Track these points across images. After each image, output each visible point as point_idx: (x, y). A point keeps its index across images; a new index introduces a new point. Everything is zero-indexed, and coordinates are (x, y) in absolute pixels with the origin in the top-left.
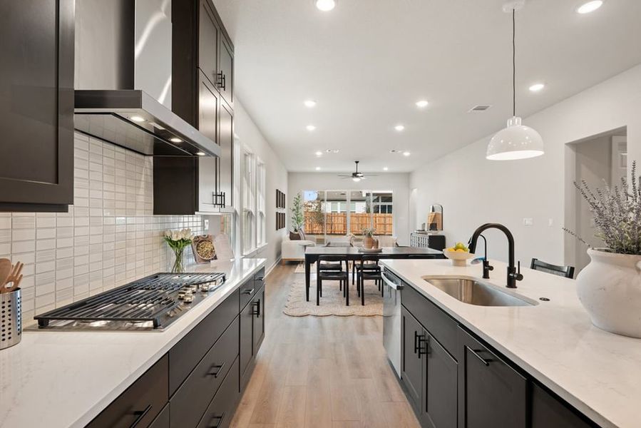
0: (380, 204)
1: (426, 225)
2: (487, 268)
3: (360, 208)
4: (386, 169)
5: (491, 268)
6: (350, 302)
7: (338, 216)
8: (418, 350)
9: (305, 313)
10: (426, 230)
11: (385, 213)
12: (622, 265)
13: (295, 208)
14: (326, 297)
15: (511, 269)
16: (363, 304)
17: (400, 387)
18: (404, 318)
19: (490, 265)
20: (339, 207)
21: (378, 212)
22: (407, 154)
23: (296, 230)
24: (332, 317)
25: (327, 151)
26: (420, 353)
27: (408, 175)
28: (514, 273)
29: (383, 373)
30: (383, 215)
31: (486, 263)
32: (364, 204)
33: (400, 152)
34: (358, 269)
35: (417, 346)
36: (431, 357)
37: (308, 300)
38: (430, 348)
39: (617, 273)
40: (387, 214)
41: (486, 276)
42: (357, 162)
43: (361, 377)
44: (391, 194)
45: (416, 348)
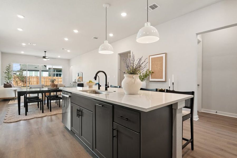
0: (56, 73)
1: (76, 80)
2: (99, 86)
3: (45, 74)
4: (59, 57)
5: (101, 86)
6: (44, 111)
7: (33, 78)
8: (78, 116)
9: (18, 120)
10: (76, 82)
11: (58, 76)
12: (130, 77)
13: (7, 72)
14: (31, 112)
15: (106, 85)
16: (51, 111)
17: (70, 134)
18: (72, 107)
19: (100, 85)
20: (33, 74)
21: (55, 76)
22: (69, 51)
23: (7, 83)
24: (35, 119)
25: (29, 44)
26: (79, 116)
27: (69, 60)
28: (107, 86)
29: (63, 132)
30: (57, 77)
31: (99, 85)
32: (47, 73)
33: (66, 50)
34: (47, 97)
35: (78, 114)
36: (83, 116)
37: (19, 114)
38: (83, 112)
39: (130, 79)
40: (59, 77)
41: (99, 89)
42: (45, 52)
43: (53, 136)
44: (62, 69)
45: (77, 115)
